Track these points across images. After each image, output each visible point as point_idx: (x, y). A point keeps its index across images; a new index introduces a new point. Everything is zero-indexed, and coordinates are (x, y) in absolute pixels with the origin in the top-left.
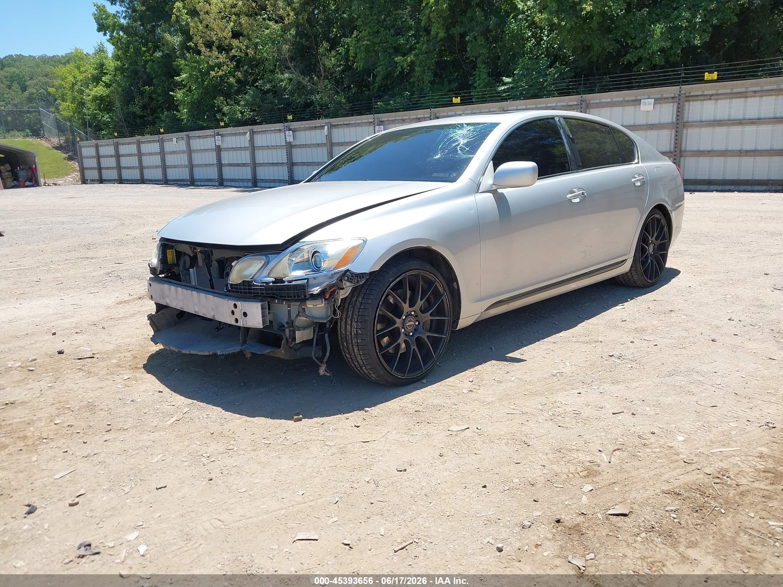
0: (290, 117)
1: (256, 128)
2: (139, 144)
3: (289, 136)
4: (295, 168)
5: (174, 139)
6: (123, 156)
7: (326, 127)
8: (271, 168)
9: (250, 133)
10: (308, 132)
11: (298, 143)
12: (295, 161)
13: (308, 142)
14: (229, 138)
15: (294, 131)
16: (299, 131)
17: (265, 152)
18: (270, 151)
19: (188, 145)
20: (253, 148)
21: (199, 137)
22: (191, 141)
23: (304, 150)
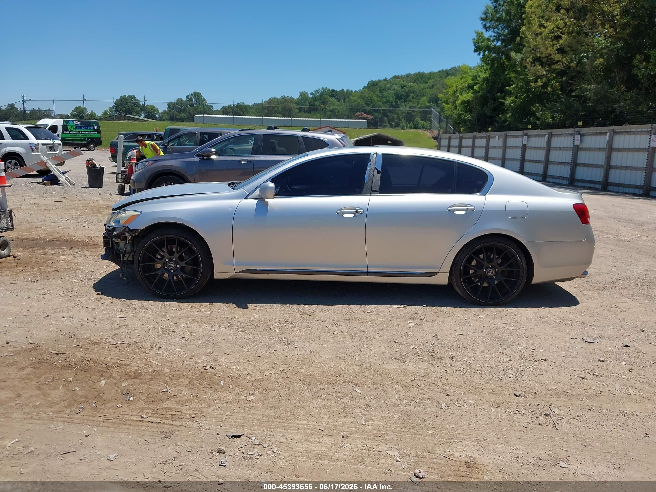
0: (580, 124)
1: (555, 131)
2: (474, 138)
3: (577, 140)
4: (578, 168)
5: (497, 137)
6: (463, 147)
7: (608, 134)
8: (559, 166)
9: (548, 136)
10: (594, 137)
11: (584, 146)
12: (578, 161)
13: (593, 146)
14: (534, 139)
15: (582, 136)
16: (587, 135)
17: (557, 152)
18: (561, 151)
19: (505, 142)
20: (548, 149)
21: (513, 136)
22: (507, 139)
23: (588, 153)
